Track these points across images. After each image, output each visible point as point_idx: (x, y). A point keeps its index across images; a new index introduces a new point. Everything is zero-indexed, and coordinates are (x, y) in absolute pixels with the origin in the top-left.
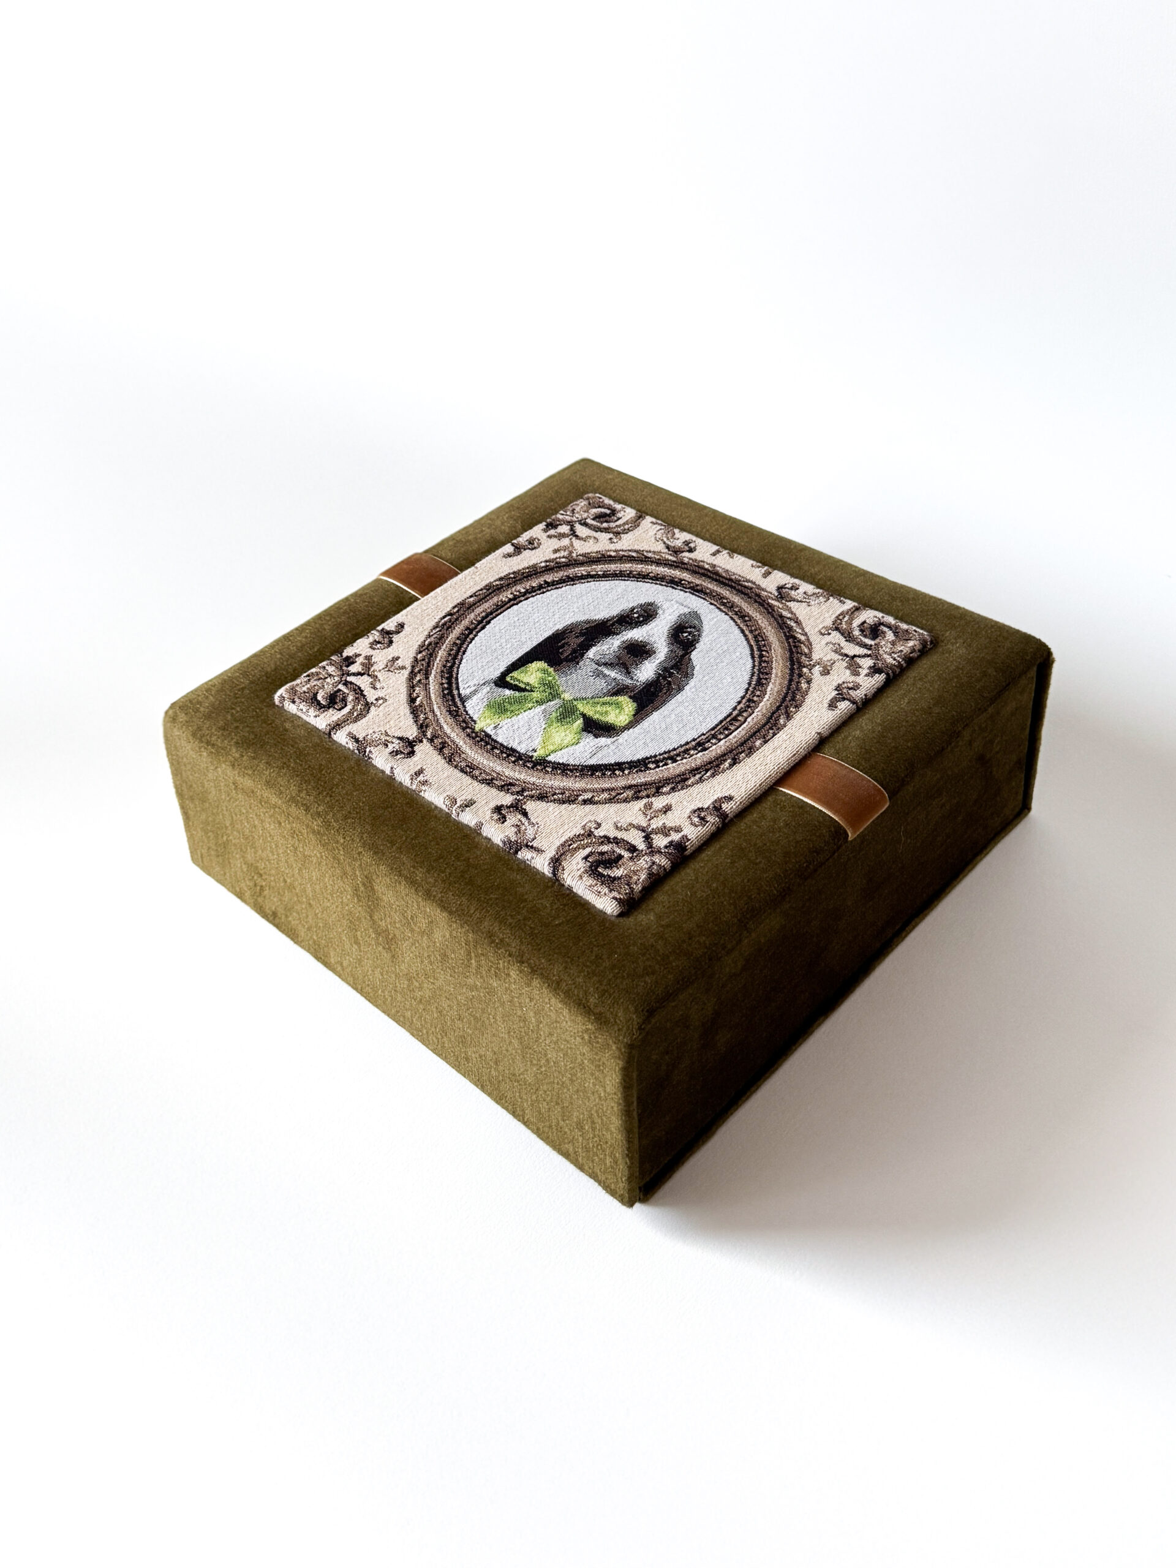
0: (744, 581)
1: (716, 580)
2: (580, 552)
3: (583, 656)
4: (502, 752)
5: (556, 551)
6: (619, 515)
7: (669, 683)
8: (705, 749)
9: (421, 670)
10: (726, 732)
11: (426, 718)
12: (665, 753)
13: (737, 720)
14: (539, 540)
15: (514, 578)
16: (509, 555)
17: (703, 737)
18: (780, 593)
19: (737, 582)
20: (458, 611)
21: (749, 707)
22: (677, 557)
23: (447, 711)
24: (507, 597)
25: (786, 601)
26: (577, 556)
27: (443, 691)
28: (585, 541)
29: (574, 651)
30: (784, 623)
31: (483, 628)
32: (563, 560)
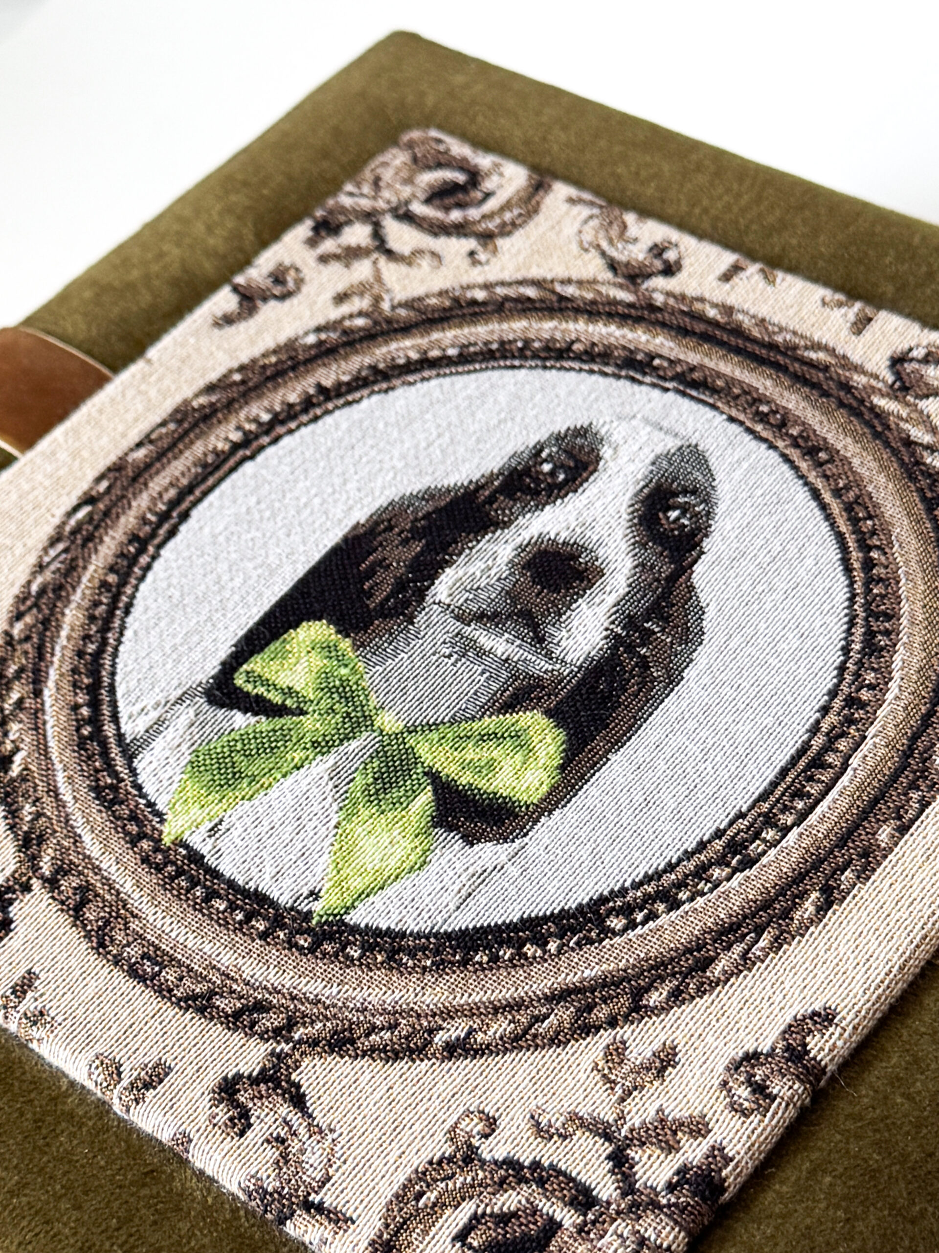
0: (806, 348)
1: (738, 351)
2: (401, 295)
3: (422, 599)
4: (232, 907)
5: (341, 298)
6: (488, 185)
7: (644, 663)
8: (749, 863)
9: (22, 670)
10: (800, 805)
11: (39, 815)
12: (648, 879)
13: (824, 766)
14: (297, 270)
15: (243, 382)
16: (228, 320)
17: (743, 824)
18: (898, 376)
19: (790, 350)
20: (109, 489)
21: (850, 721)
22: (636, 292)
23: (91, 789)
24: (227, 439)
25: (917, 397)
26: (393, 308)
27: (78, 730)
28: (410, 264)
29: (401, 585)
30: (918, 463)
31: (172, 533)
32: (360, 322)
